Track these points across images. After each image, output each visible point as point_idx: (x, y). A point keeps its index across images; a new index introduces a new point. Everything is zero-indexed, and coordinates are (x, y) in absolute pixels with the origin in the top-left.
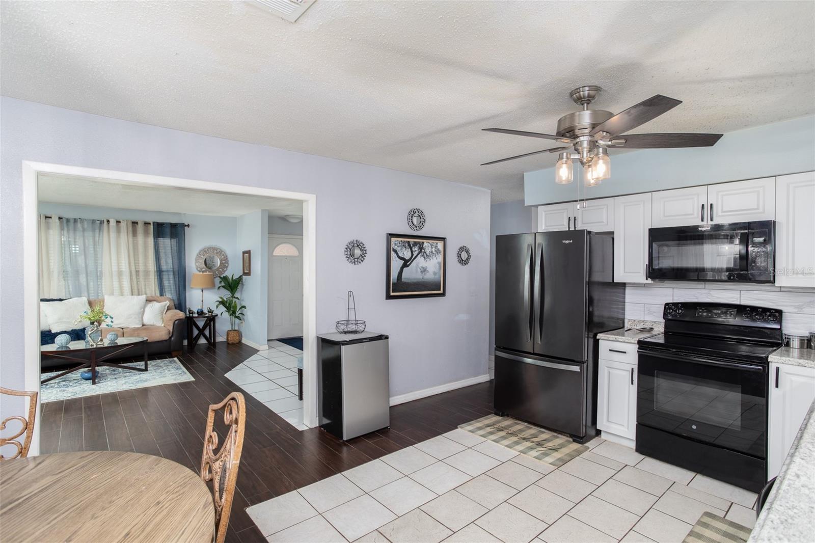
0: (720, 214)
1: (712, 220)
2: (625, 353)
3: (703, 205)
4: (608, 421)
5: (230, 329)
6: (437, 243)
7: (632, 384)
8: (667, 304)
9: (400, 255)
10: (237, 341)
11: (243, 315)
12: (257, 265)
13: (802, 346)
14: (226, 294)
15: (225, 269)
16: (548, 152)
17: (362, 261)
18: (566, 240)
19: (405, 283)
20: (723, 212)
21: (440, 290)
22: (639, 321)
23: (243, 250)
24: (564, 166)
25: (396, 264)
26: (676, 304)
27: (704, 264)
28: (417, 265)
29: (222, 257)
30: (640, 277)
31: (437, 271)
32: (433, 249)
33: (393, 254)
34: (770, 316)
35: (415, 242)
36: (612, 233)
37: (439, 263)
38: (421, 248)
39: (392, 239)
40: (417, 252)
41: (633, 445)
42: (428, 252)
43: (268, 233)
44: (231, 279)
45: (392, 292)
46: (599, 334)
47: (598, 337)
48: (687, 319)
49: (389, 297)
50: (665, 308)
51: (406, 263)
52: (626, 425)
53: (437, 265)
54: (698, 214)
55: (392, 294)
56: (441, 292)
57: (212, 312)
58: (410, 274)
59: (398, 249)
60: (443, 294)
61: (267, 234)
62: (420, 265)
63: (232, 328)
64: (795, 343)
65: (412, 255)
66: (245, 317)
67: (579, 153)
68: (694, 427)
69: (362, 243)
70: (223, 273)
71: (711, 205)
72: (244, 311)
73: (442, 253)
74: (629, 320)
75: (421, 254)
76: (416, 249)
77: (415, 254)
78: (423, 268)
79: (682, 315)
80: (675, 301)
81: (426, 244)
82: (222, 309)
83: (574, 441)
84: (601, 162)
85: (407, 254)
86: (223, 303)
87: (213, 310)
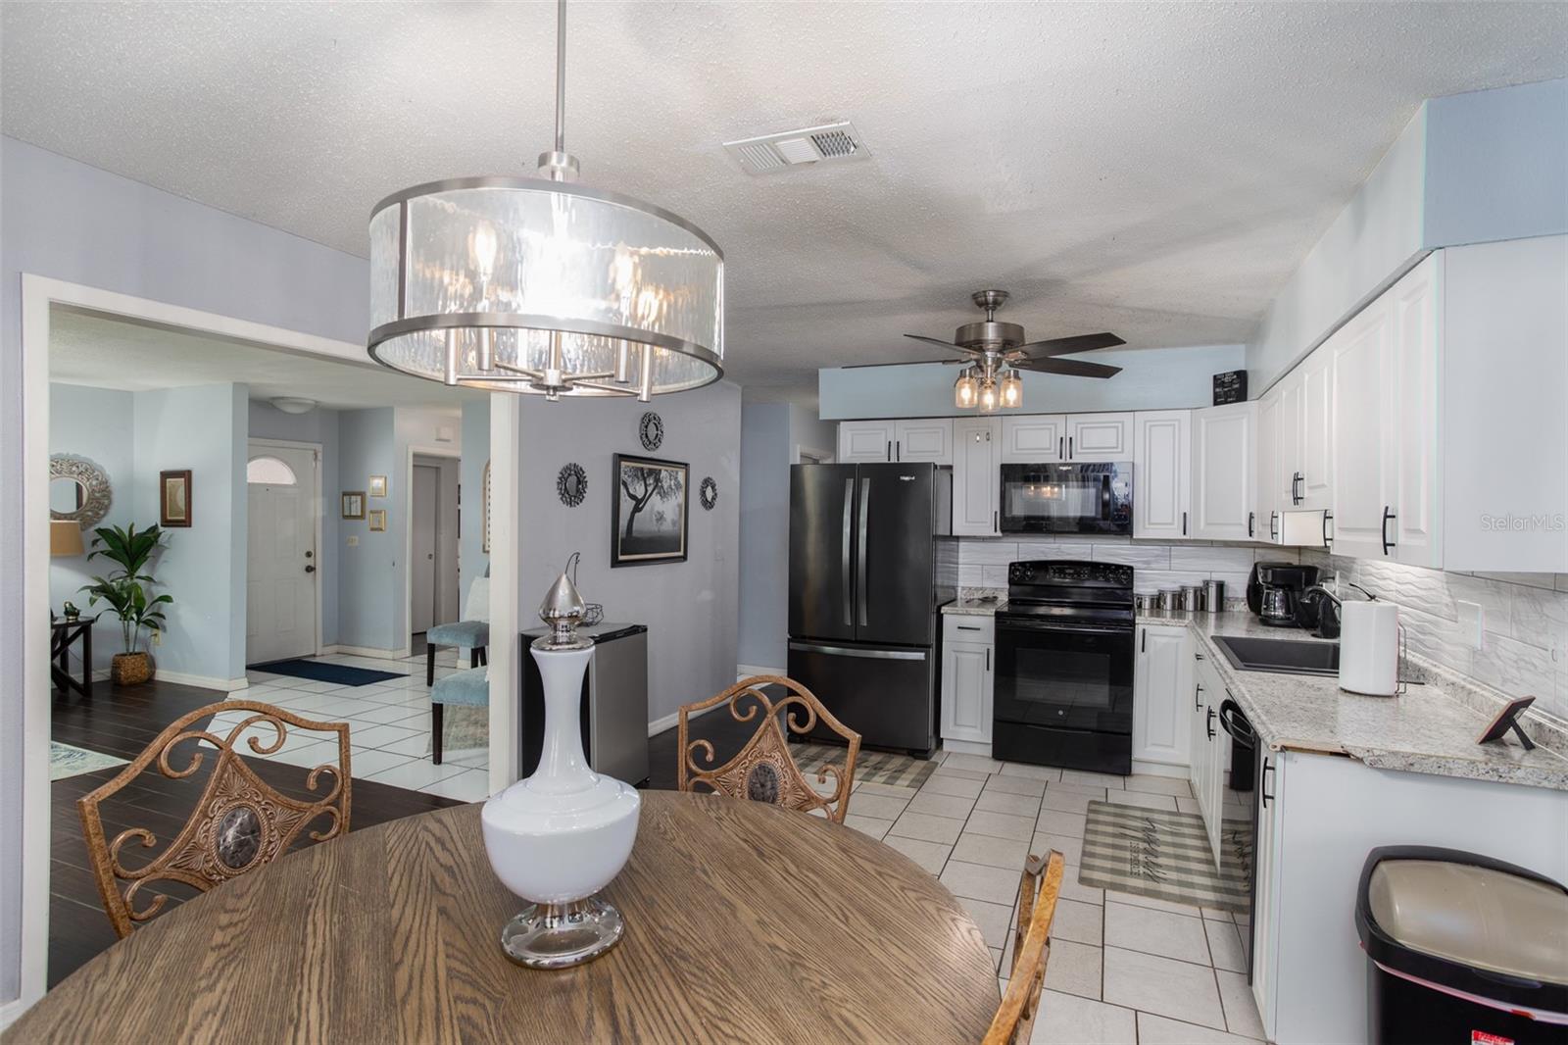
0: (1079, 450)
1: (1071, 458)
2: (979, 629)
3: (1062, 439)
4: (956, 724)
5: (125, 652)
6: (677, 473)
7: (988, 669)
8: (1012, 565)
9: (631, 492)
10: (146, 677)
11: (163, 617)
12: (215, 506)
13: (1152, 607)
14: (113, 571)
15: (102, 512)
16: (941, 364)
17: (581, 501)
18: (906, 476)
19: (637, 540)
20: (1082, 448)
21: (680, 550)
22: (977, 589)
23: (162, 470)
24: (967, 386)
25: (626, 505)
26: (1023, 564)
27: (1049, 512)
28: (652, 509)
29: (94, 483)
30: (988, 526)
31: (676, 518)
32: (672, 482)
33: (623, 490)
34: (1123, 574)
35: (650, 469)
36: (950, 467)
37: (679, 506)
38: (657, 480)
39: (623, 463)
40: (652, 487)
41: (988, 751)
42: (666, 486)
43: (249, 436)
44: (127, 534)
45: (622, 554)
46: (943, 608)
47: (942, 612)
48: (1037, 582)
49: (616, 563)
50: (1010, 569)
51: (639, 504)
52: (979, 726)
53: (677, 509)
54: (1055, 450)
55: (621, 558)
56: (681, 553)
57: (77, 614)
58: (644, 523)
59: (629, 481)
60: (684, 558)
61: (247, 438)
62: (656, 509)
63: (128, 650)
64: (1147, 604)
65: (646, 491)
66: (165, 622)
67: (982, 371)
68: (1061, 713)
69: (581, 469)
70: (96, 522)
71: (1071, 439)
72: (165, 609)
73: (684, 489)
74: (963, 588)
75: (656, 491)
76: (651, 481)
77: (650, 489)
78: (659, 513)
79: (1033, 578)
80: (1020, 560)
81: (663, 474)
82: (103, 603)
83: (916, 758)
84: (1012, 386)
85: (639, 491)
86: (104, 590)
87: (78, 608)
